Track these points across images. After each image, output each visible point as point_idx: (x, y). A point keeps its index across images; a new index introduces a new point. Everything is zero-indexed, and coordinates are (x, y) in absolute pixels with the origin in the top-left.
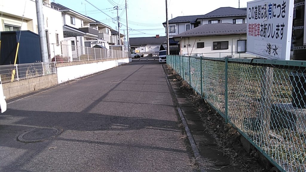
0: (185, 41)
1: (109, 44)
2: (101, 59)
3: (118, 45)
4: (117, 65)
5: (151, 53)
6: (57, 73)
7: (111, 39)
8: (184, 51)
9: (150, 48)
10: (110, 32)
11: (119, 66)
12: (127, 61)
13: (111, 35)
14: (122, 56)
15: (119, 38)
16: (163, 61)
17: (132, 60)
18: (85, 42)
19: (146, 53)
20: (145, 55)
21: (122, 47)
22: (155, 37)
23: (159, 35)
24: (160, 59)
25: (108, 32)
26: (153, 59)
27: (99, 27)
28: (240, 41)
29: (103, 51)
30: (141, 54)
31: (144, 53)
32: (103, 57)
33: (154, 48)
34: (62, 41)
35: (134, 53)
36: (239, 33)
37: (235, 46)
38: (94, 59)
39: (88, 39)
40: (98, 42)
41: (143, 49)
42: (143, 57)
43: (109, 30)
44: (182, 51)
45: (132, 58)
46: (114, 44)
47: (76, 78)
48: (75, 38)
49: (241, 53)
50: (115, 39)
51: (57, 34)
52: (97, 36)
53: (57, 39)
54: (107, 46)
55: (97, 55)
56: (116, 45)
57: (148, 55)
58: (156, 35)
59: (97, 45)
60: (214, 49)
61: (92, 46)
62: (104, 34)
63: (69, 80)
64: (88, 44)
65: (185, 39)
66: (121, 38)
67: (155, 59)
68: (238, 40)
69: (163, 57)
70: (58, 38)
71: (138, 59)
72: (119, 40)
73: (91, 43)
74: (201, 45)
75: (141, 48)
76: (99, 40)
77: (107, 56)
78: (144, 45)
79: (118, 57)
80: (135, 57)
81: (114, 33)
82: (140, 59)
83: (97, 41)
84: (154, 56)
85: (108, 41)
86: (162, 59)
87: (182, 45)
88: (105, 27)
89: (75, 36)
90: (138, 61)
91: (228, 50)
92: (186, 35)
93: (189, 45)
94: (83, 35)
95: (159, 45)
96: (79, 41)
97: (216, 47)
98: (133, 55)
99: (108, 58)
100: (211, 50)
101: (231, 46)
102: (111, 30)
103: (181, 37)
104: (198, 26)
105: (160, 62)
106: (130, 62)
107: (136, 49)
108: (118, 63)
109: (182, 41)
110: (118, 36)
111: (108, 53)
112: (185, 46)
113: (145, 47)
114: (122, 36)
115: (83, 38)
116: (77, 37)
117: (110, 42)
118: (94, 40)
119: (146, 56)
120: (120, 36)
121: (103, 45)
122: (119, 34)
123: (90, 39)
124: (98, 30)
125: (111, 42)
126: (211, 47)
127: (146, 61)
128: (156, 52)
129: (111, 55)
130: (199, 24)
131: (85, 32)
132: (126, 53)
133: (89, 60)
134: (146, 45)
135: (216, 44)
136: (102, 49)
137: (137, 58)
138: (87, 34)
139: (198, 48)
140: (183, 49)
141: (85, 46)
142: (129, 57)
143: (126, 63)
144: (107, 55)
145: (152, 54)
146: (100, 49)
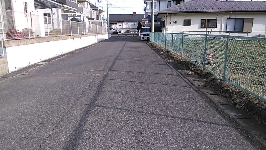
0: (171, 17)
1: (89, 19)
2: (79, 34)
3: (98, 20)
4: (97, 41)
5: (129, 29)
6: (6, 56)
7: (91, 14)
8: (169, 28)
9: (127, 25)
10: (89, 7)
11: (99, 42)
12: (106, 37)
13: (90, 10)
14: (101, 32)
15: (98, 13)
16: (145, 38)
17: (111, 36)
18: (62, 15)
19: (123, 29)
20: (122, 31)
21: (102, 22)
22: (132, 15)
23: (135, 13)
24: (142, 36)
25: (87, 7)
26: (132, 36)
27: (78, 1)
28: (230, 20)
29: (81, 25)
30: (119, 30)
31: (122, 29)
32: (81, 32)
33: (131, 25)
34: (32, 12)
35: (113, 29)
36: (230, 10)
37: (224, 25)
38: (69, 34)
39: (66, 12)
40: (77, 16)
41: (120, 26)
42: (121, 33)
43: (89, 4)
44: (167, 28)
45: (111, 34)
46: (93, 19)
47: (42, 60)
48: (51, 9)
49: (230, 32)
50: (94, 14)
51: (26, 3)
52: (76, 9)
53: (25, 9)
54: (87, 21)
55: (73, 30)
56: (95, 20)
57: (125, 31)
58: (133, 13)
59: (74, 18)
60: (202, 27)
61: (69, 19)
62: (83, 8)
63: (31, 64)
64: (65, 17)
65: (171, 15)
66: (100, 14)
67: (133, 36)
68: (227, 19)
69: (145, 35)
70: (26, 7)
71: (117, 35)
72: (98, 16)
73: (69, 16)
74: (187, 23)
75: (118, 24)
76: (77, 14)
77: (86, 32)
78: (122, 22)
79: (98, 33)
80: (114, 33)
81: (94, 8)
82: (119, 35)
83: (75, 15)
84: (131, 32)
85: (87, 16)
86: (144, 36)
87: (167, 22)
88: (85, 1)
89: (51, 8)
90: (117, 37)
91: (216, 28)
92: (173, 11)
93: (175, 22)
94: (60, 7)
95: (135, 22)
96: (56, 13)
97: (204, 25)
98: (112, 31)
99: (87, 34)
100: (198, 28)
101: (219, 25)
102: (91, 5)
103: (168, 13)
104: (180, 3)
105: (142, 39)
106: (109, 38)
107: (113, 25)
108: (98, 39)
109: (167, 18)
110: (97, 11)
111: (87, 28)
112: (170, 23)
113: (122, 24)
114: (101, 12)
115: (60, 10)
116: (53, 9)
117: (89, 17)
118: (72, 13)
119: (124, 32)
120: (99, 11)
121: (82, 19)
122: (99, 10)
123: (69, 12)
124: (77, 3)
125: (91, 17)
126: (198, 25)
127: (125, 37)
128: (133, 29)
129: (90, 30)
130: (181, 2)
131: (62, 4)
132: (106, 29)
133: (62, 35)
134: (124, 22)
135: (204, 22)
136: (80, 22)
137: (115, 34)
138: (65, 6)
139: (184, 25)
140: (168, 26)
141: (62, 19)
142: (109, 33)
143: (106, 39)
144: (86, 30)
145: (129, 31)
146: (77, 23)
